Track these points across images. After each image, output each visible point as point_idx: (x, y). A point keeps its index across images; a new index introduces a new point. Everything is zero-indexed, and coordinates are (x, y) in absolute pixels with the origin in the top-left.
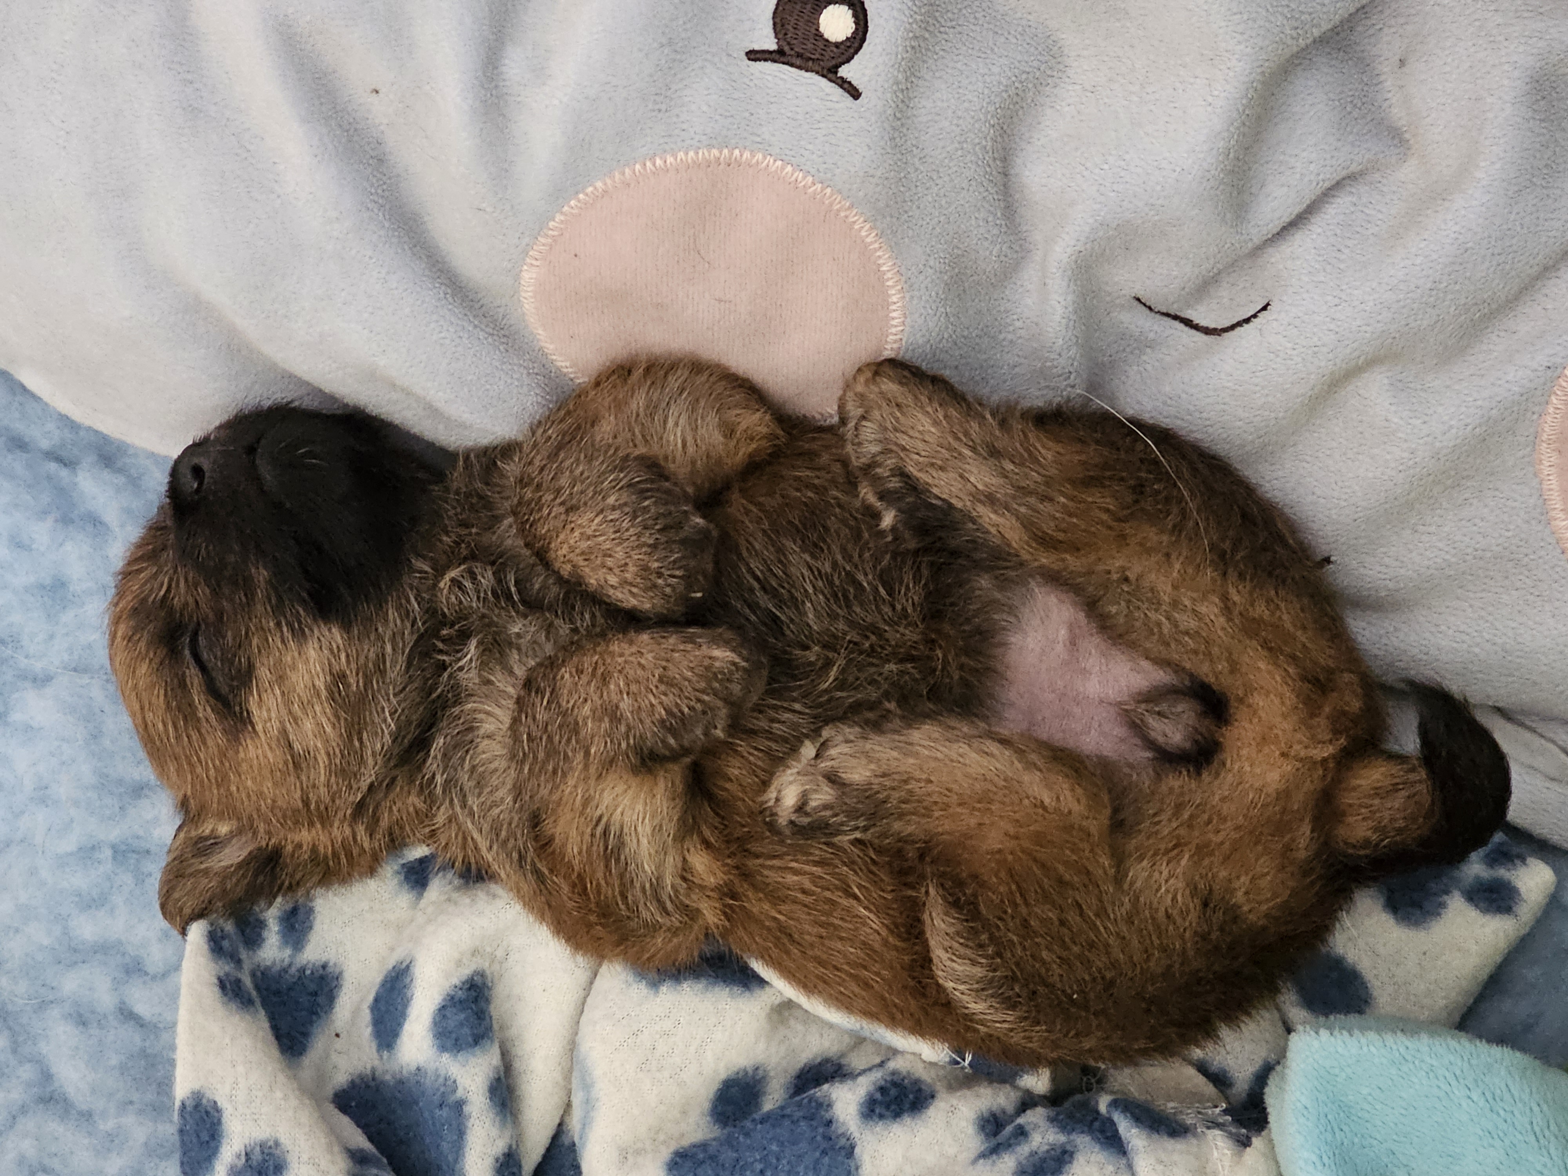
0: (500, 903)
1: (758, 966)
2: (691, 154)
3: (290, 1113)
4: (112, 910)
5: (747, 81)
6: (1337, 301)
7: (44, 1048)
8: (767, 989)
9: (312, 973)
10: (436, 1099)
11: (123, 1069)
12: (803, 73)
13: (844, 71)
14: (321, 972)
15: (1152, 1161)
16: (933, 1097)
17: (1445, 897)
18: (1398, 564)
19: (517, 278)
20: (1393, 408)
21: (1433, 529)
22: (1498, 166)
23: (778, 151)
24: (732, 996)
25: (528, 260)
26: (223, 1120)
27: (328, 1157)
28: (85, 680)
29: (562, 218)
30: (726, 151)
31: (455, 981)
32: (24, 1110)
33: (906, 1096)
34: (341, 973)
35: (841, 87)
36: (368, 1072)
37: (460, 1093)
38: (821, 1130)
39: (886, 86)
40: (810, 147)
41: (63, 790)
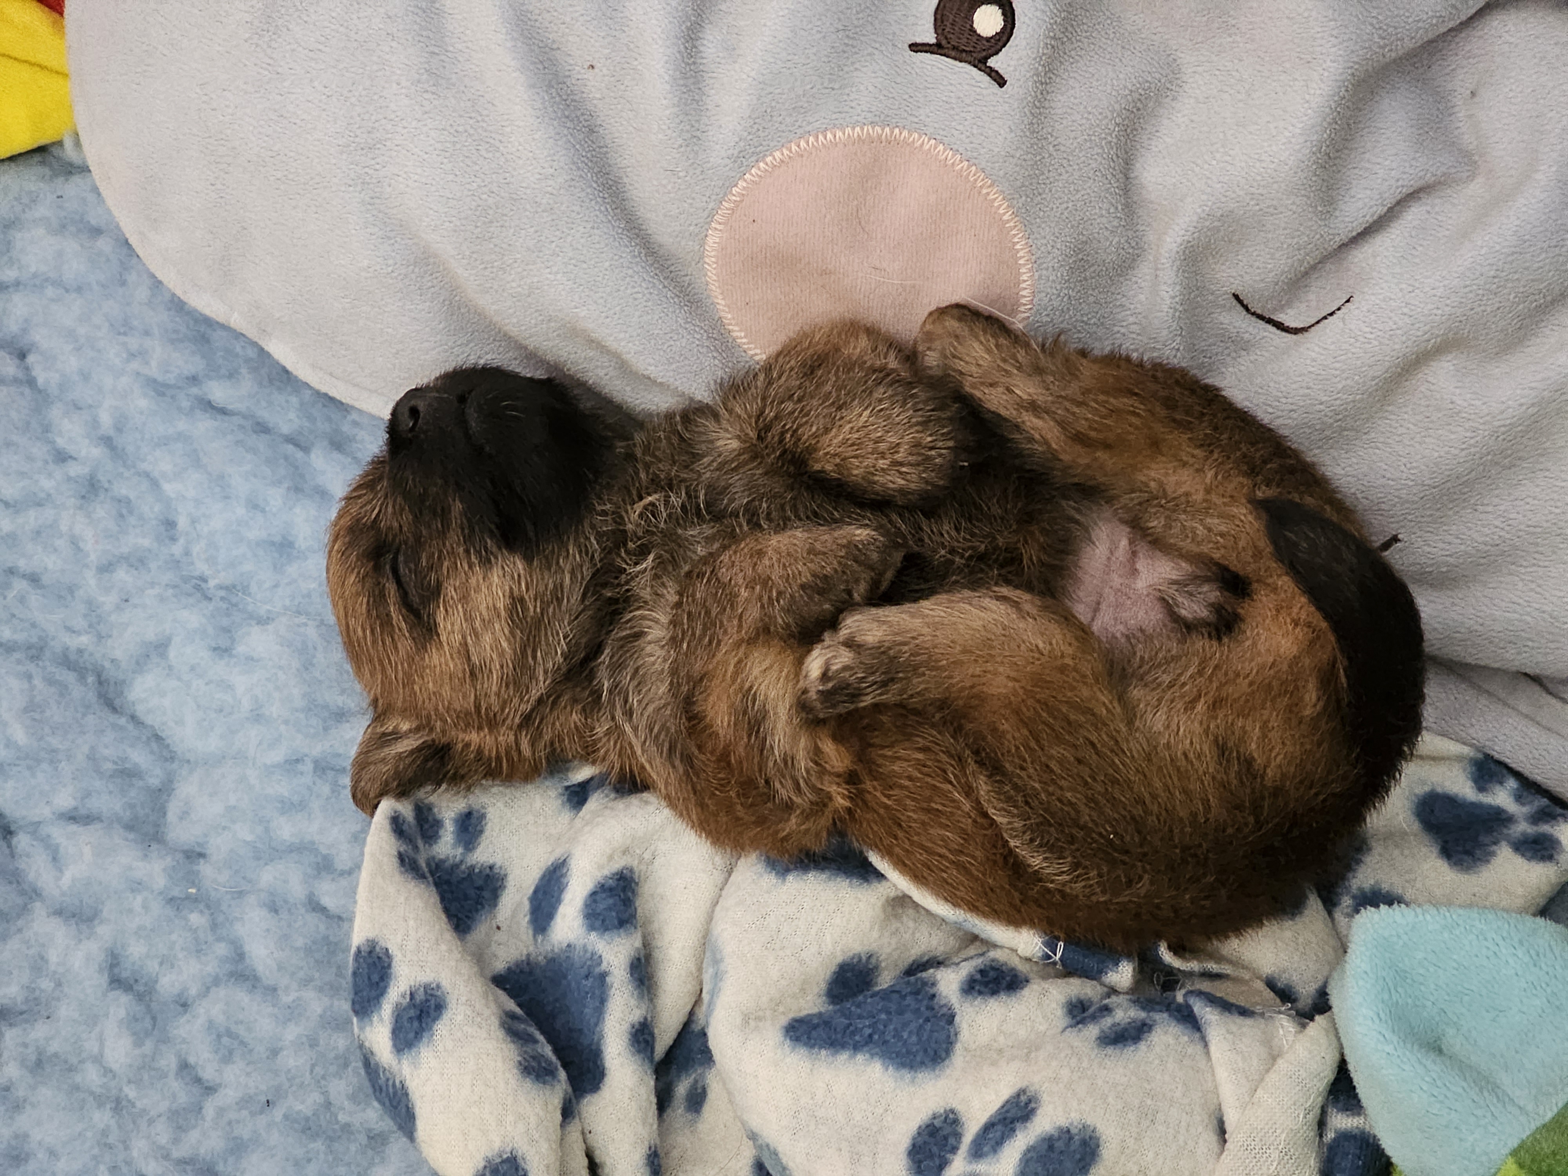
0: (651, 808)
1: (876, 860)
2: (858, 129)
3: (453, 963)
4: (310, 815)
5: (909, 68)
6: (1411, 289)
7: (241, 930)
8: (884, 883)
9: (480, 872)
10: (584, 971)
11: (308, 951)
12: (957, 63)
13: (992, 62)
14: (488, 870)
15: (1223, 1031)
16: (1027, 981)
17: (1494, 848)
18: (1459, 541)
19: (702, 245)
20: (1458, 391)
21: (1490, 509)
22: (1554, 169)
23: (932, 130)
24: (851, 885)
25: (713, 225)
26: (394, 964)
27: (483, 1001)
28: (303, 619)
29: (745, 184)
30: (887, 129)
31: (607, 872)
32: (216, 981)
33: (1003, 978)
34: (506, 875)
35: (989, 75)
36: (524, 958)
37: (604, 966)
38: (925, 1002)
39: (1028, 75)
40: (960, 127)
41: (274, 710)
